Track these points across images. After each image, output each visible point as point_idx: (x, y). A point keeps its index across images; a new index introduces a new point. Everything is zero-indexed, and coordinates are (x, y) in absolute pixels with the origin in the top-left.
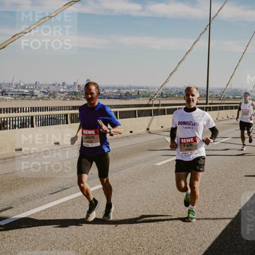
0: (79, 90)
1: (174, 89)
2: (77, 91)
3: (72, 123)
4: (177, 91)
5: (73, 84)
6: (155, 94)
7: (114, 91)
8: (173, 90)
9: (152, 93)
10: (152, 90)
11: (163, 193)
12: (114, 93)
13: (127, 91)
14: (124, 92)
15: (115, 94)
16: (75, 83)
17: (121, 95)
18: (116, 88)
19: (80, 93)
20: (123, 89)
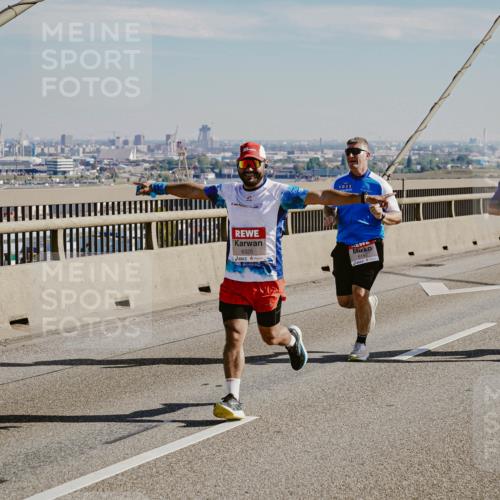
0: (180, 154)
1: (441, 148)
2: (176, 158)
3: (162, 246)
4: (450, 154)
5: (164, 138)
6: (392, 164)
7: (277, 157)
8: (438, 152)
9: (383, 160)
10: (382, 152)
11: (417, 438)
12: (276, 162)
13: (312, 155)
14: (304, 158)
15: (278, 165)
16: (168, 137)
17: (295, 168)
18: (282, 148)
19: (182, 162)
20: (302, 149)
